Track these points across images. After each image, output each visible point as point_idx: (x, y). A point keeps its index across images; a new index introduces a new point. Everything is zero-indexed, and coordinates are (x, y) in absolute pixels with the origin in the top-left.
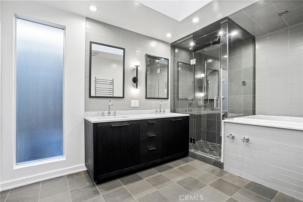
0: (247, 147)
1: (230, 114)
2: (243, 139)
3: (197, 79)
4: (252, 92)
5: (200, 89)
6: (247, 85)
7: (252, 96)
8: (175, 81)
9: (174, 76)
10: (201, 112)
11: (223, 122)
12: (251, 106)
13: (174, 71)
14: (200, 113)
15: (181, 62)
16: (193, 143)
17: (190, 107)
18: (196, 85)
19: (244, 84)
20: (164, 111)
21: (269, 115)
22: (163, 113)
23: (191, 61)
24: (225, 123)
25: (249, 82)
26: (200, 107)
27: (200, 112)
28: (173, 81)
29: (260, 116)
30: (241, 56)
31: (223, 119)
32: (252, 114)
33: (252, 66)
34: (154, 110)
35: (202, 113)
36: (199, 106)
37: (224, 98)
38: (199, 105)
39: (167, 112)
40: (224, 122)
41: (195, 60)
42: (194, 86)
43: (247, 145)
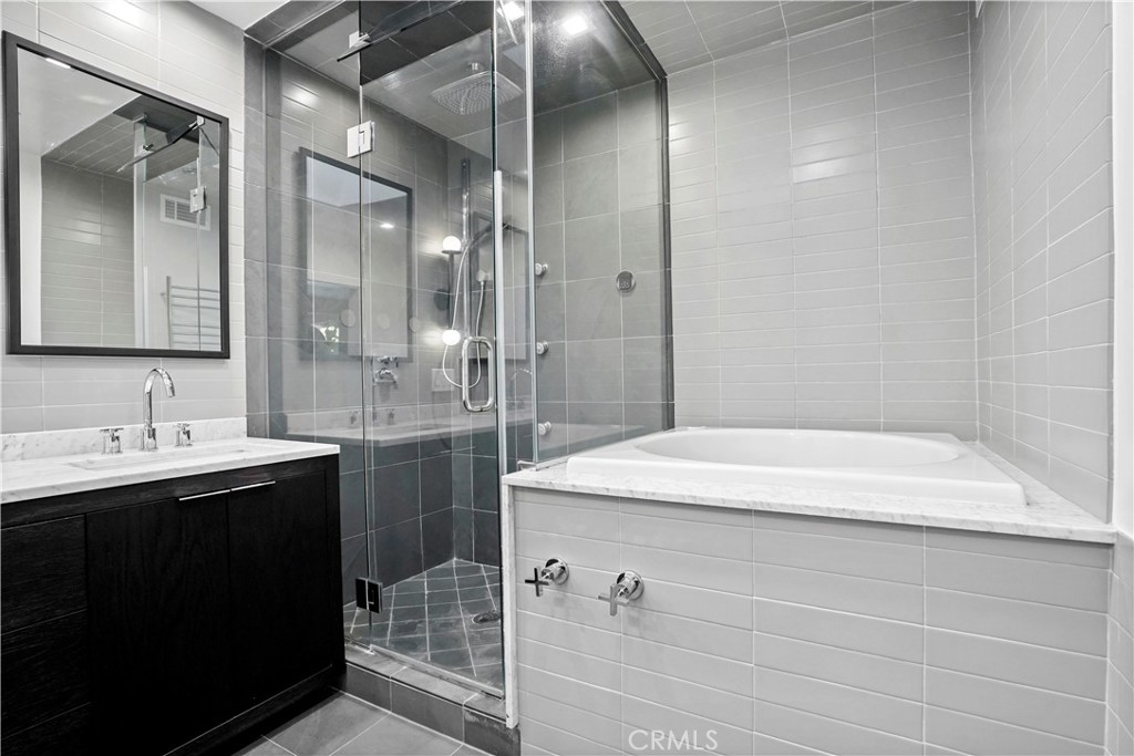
0: (635, 631)
1: (574, 426)
2: (608, 593)
3: (422, 258)
4: (658, 322)
5: (439, 308)
6: (637, 289)
7: (658, 338)
8: (279, 253)
9: (272, 226)
10: (450, 426)
11: (505, 491)
12: (657, 385)
13: (271, 195)
14: (441, 431)
15: (319, 157)
16: (372, 608)
17: (385, 398)
18: (416, 287)
19: (626, 284)
20: (188, 433)
21: (725, 425)
22: (179, 444)
23: (352, 133)
24: (520, 495)
25: (647, 276)
26: (444, 397)
27: (439, 421)
28: (261, 254)
29: (692, 431)
30: (614, 155)
31: (512, 468)
32: (660, 424)
33: (656, 203)
34: (93, 434)
35: (453, 429)
36: (434, 393)
37: (546, 351)
38: (437, 390)
39: (225, 438)
40: (514, 488)
41: (366, 126)
42: (410, 292)
43: (634, 621)
